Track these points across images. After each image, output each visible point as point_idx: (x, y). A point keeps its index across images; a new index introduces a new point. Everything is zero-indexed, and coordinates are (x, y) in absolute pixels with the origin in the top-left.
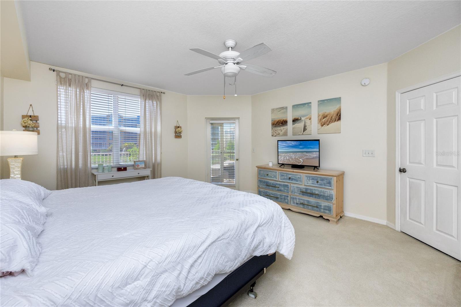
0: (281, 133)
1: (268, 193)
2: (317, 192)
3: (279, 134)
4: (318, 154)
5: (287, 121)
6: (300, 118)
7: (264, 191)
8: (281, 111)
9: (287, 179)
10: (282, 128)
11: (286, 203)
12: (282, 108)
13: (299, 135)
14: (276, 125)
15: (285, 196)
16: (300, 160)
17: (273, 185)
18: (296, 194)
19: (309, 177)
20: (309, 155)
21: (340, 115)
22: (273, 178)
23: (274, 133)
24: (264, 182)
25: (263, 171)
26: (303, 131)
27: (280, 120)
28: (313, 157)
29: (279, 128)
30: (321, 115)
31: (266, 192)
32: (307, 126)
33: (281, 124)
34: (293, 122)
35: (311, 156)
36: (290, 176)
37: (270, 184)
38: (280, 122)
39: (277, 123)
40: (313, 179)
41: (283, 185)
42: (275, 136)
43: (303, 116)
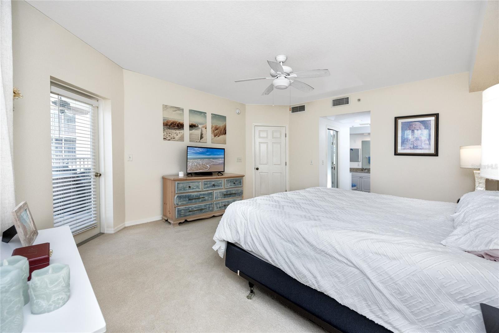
0: (177, 137)
1: (190, 209)
2: (234, 192)
3: (174, 138)
4: (224, 160)
5: (183, 125)
6: (197, 125)
7: (186, 207)
8: (177, 112)
9: (210, 187)
10: (178, 131)
11: (210, 211)
12: (178, 109)
13: (196, 142)
14: (170, 126)
15: (209, 204)
16: (207, 165)
17: (196, 197)
18: (219, 199)
19: (228, 181)
20: (216, 161)
21: (226, 131)
22: (196, 189)
23: (168, 136)
24: (185, 197)
25: (182, 183)
26: (200, 139)
27: (175, 122)
28: (219, 163)
29: (174, 131)
30: (214, 127)
31: (187, 208)
32: (204, 134)
33: (177, 127)
34: (191, 128)
35: (217, 162)
36: (213, 183)
37: (192, 197)
38: (175, 124)
39: (171, 125)
40: (230, 182)
41: (208, 194)
42: (169, 140)
43: (201, 124)
